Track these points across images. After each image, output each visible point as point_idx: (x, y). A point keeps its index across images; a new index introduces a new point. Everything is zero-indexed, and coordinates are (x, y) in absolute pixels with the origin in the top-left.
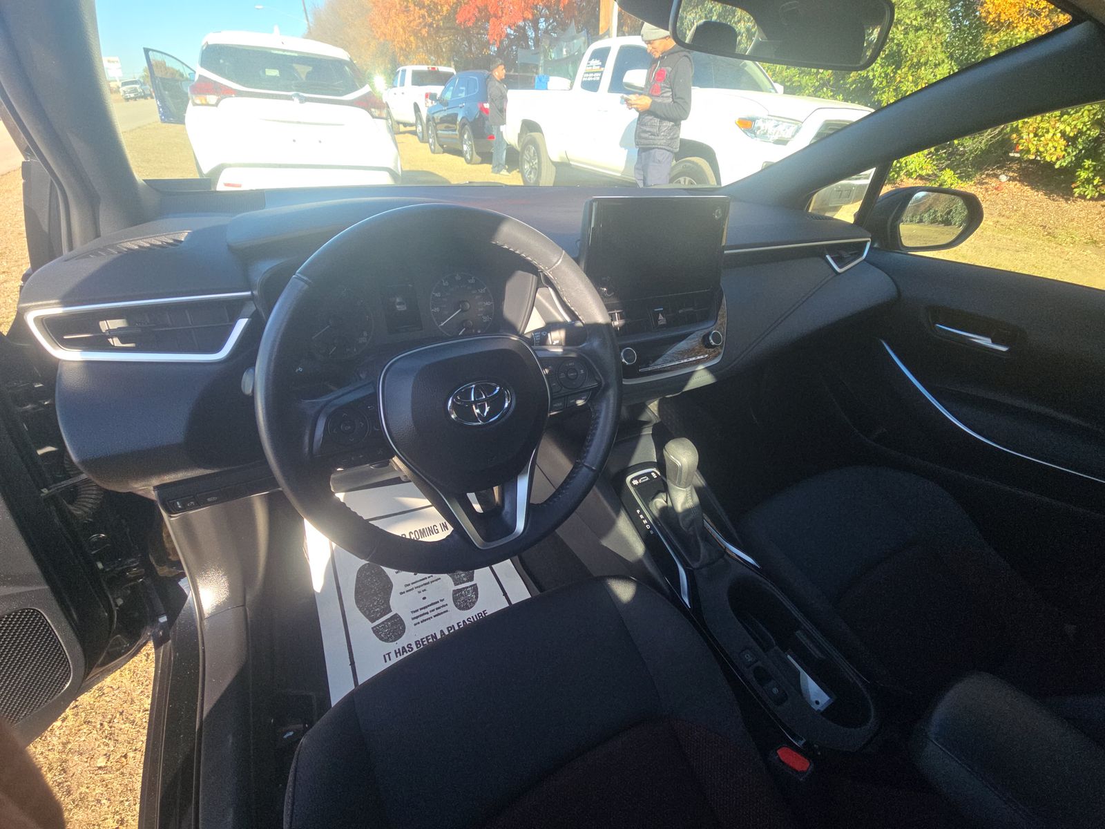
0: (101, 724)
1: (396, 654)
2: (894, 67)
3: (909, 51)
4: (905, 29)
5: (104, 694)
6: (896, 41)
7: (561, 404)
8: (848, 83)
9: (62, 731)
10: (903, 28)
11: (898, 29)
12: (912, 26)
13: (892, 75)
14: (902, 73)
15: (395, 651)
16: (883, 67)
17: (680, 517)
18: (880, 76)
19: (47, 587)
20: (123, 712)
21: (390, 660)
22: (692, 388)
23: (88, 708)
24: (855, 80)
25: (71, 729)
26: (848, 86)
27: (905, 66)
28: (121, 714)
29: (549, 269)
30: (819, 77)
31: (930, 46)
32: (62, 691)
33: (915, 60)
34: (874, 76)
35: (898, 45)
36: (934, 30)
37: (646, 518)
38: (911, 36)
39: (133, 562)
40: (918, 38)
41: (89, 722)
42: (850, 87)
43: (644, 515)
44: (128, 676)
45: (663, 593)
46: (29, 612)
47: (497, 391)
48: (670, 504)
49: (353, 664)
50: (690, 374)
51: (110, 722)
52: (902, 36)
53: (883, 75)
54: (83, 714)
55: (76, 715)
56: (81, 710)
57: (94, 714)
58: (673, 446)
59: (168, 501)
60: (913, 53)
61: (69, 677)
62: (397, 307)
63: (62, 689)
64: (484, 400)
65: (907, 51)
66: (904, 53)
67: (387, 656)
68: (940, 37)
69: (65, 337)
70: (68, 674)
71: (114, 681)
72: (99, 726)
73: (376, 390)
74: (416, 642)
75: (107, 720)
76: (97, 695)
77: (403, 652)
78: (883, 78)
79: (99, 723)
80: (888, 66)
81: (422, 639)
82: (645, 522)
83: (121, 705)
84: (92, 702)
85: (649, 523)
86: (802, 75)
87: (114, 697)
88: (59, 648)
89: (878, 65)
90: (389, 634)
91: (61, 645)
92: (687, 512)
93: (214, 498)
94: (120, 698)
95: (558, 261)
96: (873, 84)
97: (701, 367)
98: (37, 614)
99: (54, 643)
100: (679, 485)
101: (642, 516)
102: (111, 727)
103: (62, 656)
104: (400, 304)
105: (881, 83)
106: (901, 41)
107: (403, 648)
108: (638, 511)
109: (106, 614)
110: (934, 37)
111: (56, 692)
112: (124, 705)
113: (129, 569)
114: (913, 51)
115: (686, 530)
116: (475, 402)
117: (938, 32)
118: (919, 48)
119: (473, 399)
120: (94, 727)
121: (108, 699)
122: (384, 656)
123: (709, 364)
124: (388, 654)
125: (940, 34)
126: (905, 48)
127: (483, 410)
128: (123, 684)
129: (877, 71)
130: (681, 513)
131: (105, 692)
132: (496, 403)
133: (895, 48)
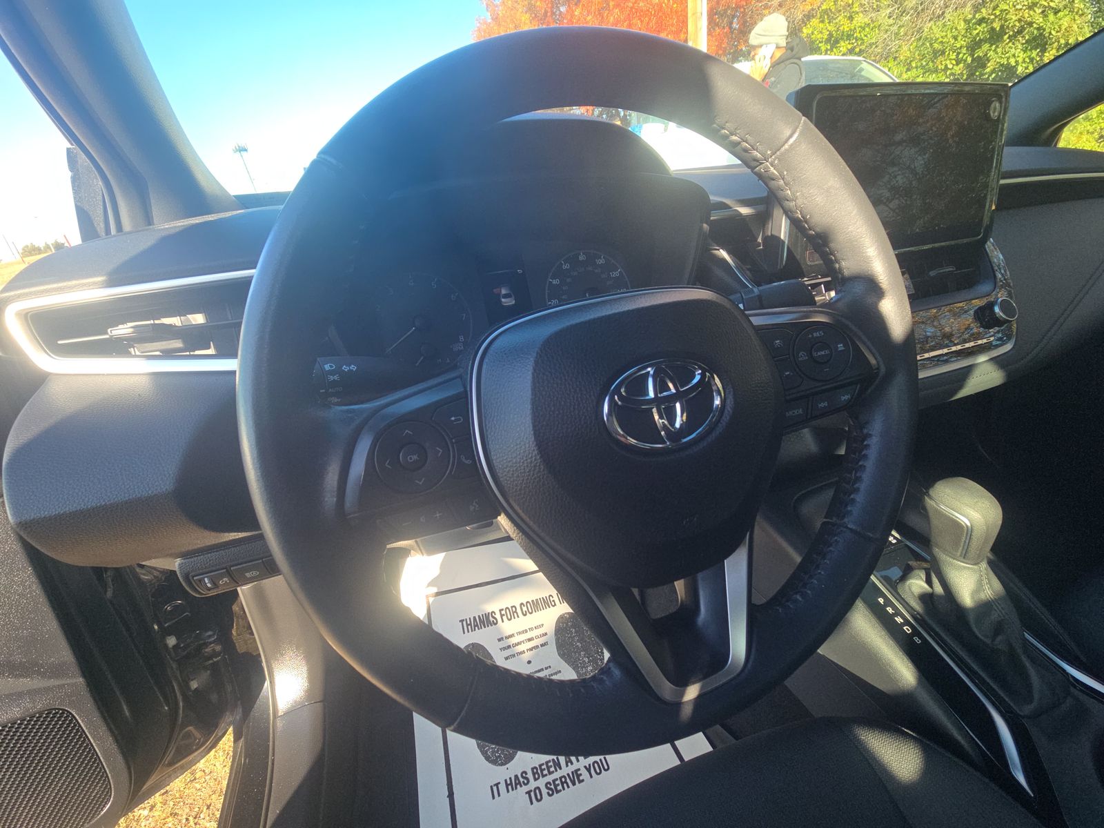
0: (187, 819)
1: (507, 785)
2: (1038, 50)
3: (1053, 32)
4: (1043, 12)
5: (195, 779)
6: (1035, 26)
7: (801, 411)
8: (986, 74)
9: (148, 822)
10: (1040, 11)
11: (1035, 11)
12: (1050, 8)
13: (1038, 59)
14: (1050, 55)
15: (506, 781)
16: (1025, 52)
17: (971, 619)
18: (1024, 61)
19: (81, 680)
20: (210, 804)
21: (499, 795)
22: (972, 393)
23: (177, 795)
24: (994, 69)
25: (157, 821)
26: (987, 76)
27: (1052, 49)
28: (208, 808)
29: (774, 154)
30: (948, 73)
31: (1075, 27)
32: (102, 813)
33: (1062, 41)
34: (1017, 62)
35: (1038, 29)
36: (1075, 10)
37: (898, 613)
38: (1051, 17)
39: (210, 636)
40: (1060, 19)
41: (176, 814)
42: (989, 76)
43: (894, 607)
44: (222, 759)
45: (971, 763)
46: (57, 713)
47: (697, 378)
48: (938, 589)
49: (451, 795)
50: (966, 372)
51: (195, 818)
52: (1041, 20)
53: (1027, 60)
54: (172, 803)
55: (165, 803)
56: (170, 798)
57: (182, 804)
58: (948, 491)
59: (193, 577)
60: (1058, 34)
61: (110, 796)
62: (503, 300)
63: (102, 810)
64: (673, 398)
65: (1050, 33)
66: (1047, 35)
67: (495, 788)
68: (1083, 17)
69: (60, 342)
70: (108, 792)
71: (207, 764)
72: (184, 821)
73: (465, 387)
74: (533, 769)
75: (194, 814)
76: (188, 780)
77: (516, 785)
78: (1028, 63)
79: (185, 817)
80: (1031, 50)
81: (540, 766)
82: (899, 620)
83: (210, 796)
84: (182, 789)
85: (907, 622)
86: (927, 74)
87: (204, 785)
88: (96, 760)
89: (1019, 50)
90: (497, 752)
91: (97, 755)
92: (985, 608)
93: (255, 573)
94: (210, 787)
95: (791, 136)
96: (1017, 70)
97: (982, 359)
98: (68, 716)
99: (88, 753)
100: (965, 556)
101: (890, 610)
102: (196, 824)
103: (98, 770)
104: (506, 296)
105: (1027, 68)
106: (1041, 25)
107: (516, 777)
108: (881, 600)
109: (166, 708)
110: (1077, 17)
111: (94, 814)
112: (213, 796)
113: (206, 645)
114: (1057, 32)
115: (988, 641)
116: (657, 401)
117: (1080, 12)
118: (1063, 28)
119: (651, 394)
120: (180, 821)
121: (198, 786)
122: (491, 787)
123: (995, 353)
124: (497, 785)
125: (1083, 14)
126: (1048, 30)
127: (671, 417)
128: (215, 768)
129: (1018, 57)
130: (972, 609)
131: (197, 776)
132: (698, 403)
133: (1035, 32)
